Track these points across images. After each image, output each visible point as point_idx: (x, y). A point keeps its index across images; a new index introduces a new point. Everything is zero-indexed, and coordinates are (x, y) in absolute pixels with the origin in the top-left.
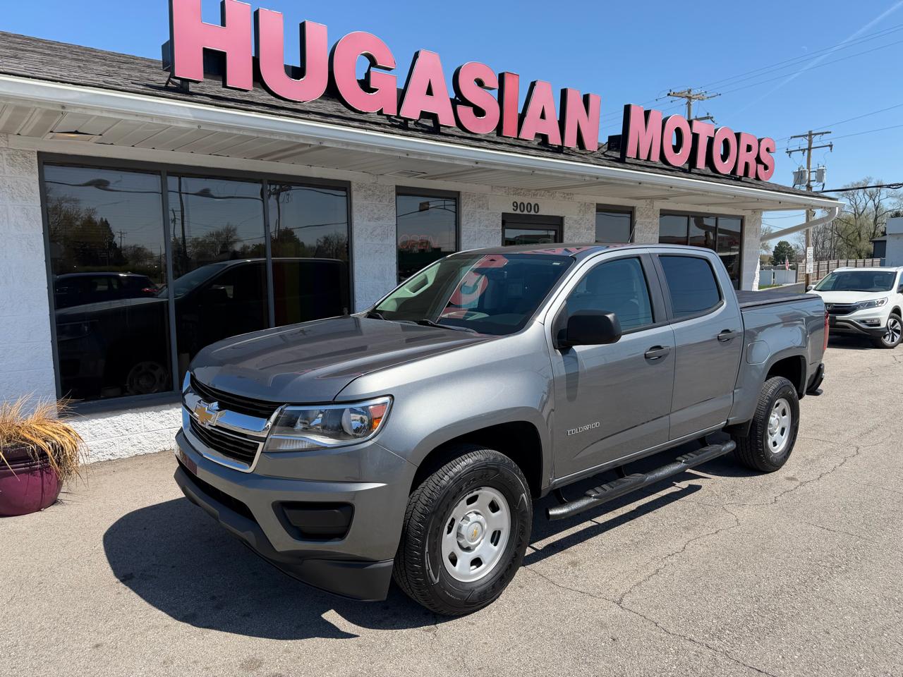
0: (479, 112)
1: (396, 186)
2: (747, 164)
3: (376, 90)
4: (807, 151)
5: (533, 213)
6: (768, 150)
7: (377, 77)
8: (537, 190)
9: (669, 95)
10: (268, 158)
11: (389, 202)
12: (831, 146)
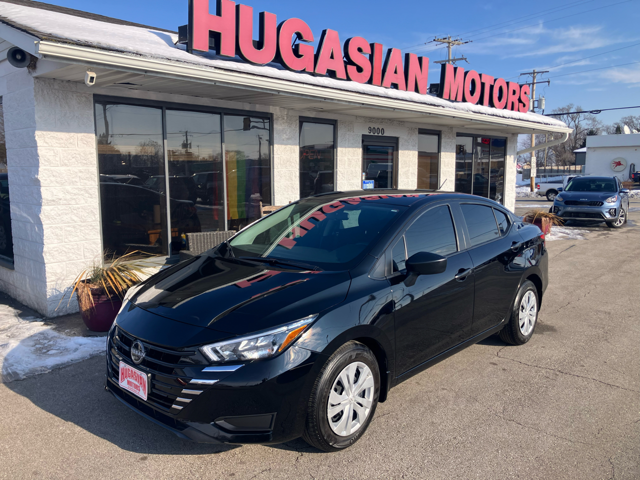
0: (360, 70)
1: (300, 116)
2: (513, 103)
3: (302, 56)
4: (531, 85)
5: (380, 134)
6: (525, 93)
7: (303, 47)
8: (383, 119)
9: (434, 40)
10: (229, 99)
11: (295, 127)
12: (549, 82)
